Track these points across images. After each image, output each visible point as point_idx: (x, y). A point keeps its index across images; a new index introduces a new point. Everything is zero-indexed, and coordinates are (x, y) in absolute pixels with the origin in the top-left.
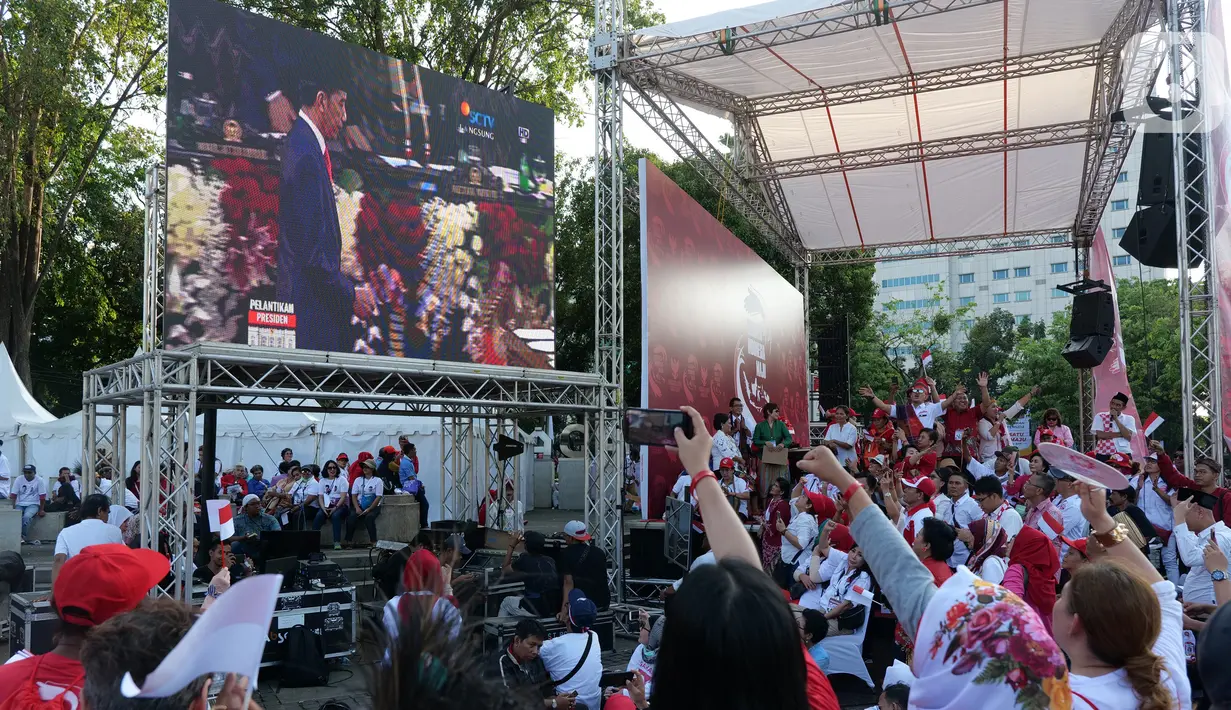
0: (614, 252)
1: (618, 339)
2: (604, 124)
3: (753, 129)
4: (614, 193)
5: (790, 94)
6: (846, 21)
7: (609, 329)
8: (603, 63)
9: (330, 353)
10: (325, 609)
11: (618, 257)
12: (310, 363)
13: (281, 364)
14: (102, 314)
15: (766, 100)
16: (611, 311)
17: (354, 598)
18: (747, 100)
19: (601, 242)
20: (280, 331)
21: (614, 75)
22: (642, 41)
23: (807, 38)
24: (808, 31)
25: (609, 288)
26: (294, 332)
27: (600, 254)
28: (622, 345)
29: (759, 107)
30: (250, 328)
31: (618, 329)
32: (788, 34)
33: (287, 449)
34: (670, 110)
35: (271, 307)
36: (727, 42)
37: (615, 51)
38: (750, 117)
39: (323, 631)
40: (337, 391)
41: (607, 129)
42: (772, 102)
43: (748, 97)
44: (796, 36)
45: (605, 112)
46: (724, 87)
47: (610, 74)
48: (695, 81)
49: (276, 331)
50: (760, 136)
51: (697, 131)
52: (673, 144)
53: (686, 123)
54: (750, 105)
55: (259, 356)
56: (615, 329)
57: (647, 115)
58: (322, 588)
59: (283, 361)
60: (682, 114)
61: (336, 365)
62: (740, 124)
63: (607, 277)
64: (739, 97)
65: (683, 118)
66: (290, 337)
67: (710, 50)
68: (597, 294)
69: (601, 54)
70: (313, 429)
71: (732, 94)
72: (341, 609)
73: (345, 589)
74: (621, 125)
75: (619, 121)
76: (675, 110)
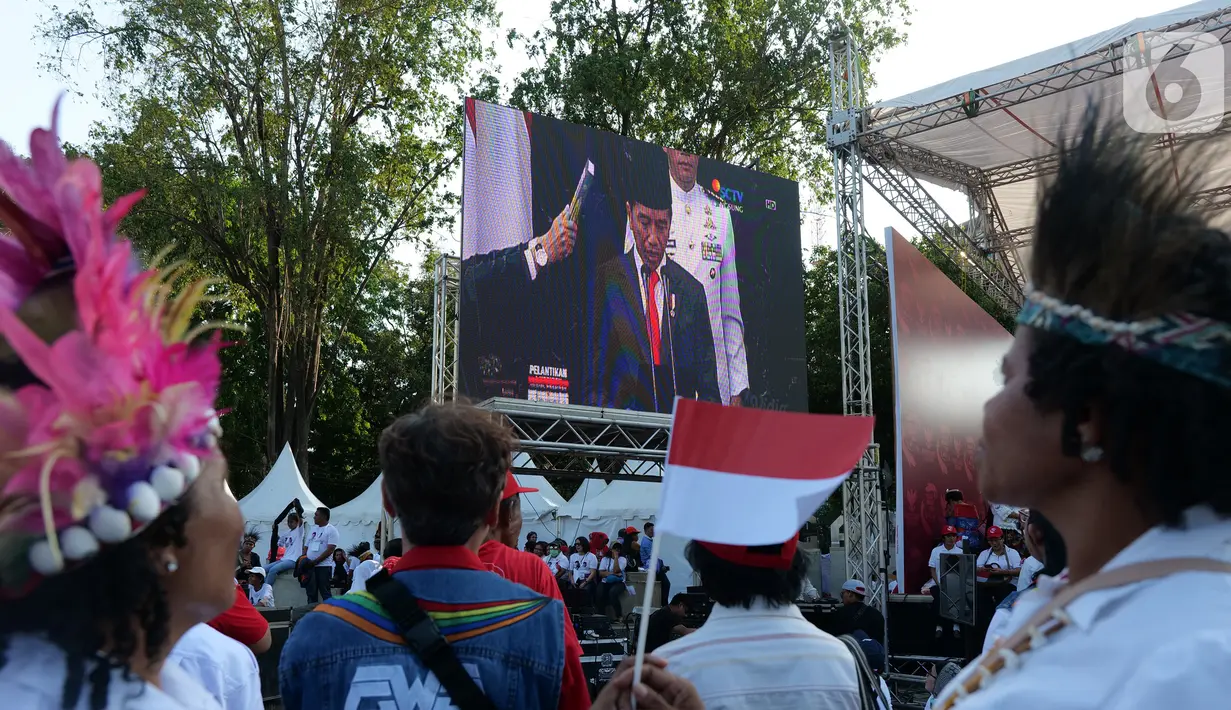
0: (860, 321)
1: (868, 406)
2: (844, 197)
3: (989, 202)
4: (857, 261)
5: (1028, 161)
6: (1102, 68)
7: (857, 396)
8: (842, 139)
9: (605, 410)
10: (599, 659)
11: (864, 324)
12: (587, 418)
13: (562, 419)
14: (358, 425)
15: (1002, 170)
16: (859, 378)
17: (626, 650)
18: (981, 171)
19: (845, 310)
20: (555, 394)
21: (853, 150)
22: (880, 114)
23: (1059, 90)
24: (1058, 83)
25: (855, 355)
26: (567, 395)
27: (846, 322)
28: (871, 412)
29: (994, 178)
30: (530, 392)
31: (867, 397)
32: (1038, 89)
33: (533, 533)
34: (908, 182)
35: (547, 372)
36: (971, 104)
37: (853, 126)
38: (985, 188)
39: (598, 680)
40: (610, 445)
41: (848, 202)
42: (1009, 171)
43: (982, 168)
44: (1047, 89)
45: (844, 185)
46: (960, 159)
47: (850, 149)
48: (930, 154)
49: (551, 394)
50: (996, 208)
51: (934, 202)
52: (909, 217)
53: (923, 195)
54: (985, 176)
55: (544, 411)
56: (863, 396)
57: (884, 188)
58: (597, 638)
59: (564, 416)
60: (919, 186)
61: (610, 420)
62: (974, 196)
63: (852, 344)
64: (973, 168)
65: (920, 190)
66: (564, 398)
67: (953, 115)
68: (844, 362)
69: (838, 131)
70: (554, 514)
71: (966, 166)
72: (614, 660)
73: (619, 641)
74: (861, 197)
75: (860, 193)
76: (912, 183)
